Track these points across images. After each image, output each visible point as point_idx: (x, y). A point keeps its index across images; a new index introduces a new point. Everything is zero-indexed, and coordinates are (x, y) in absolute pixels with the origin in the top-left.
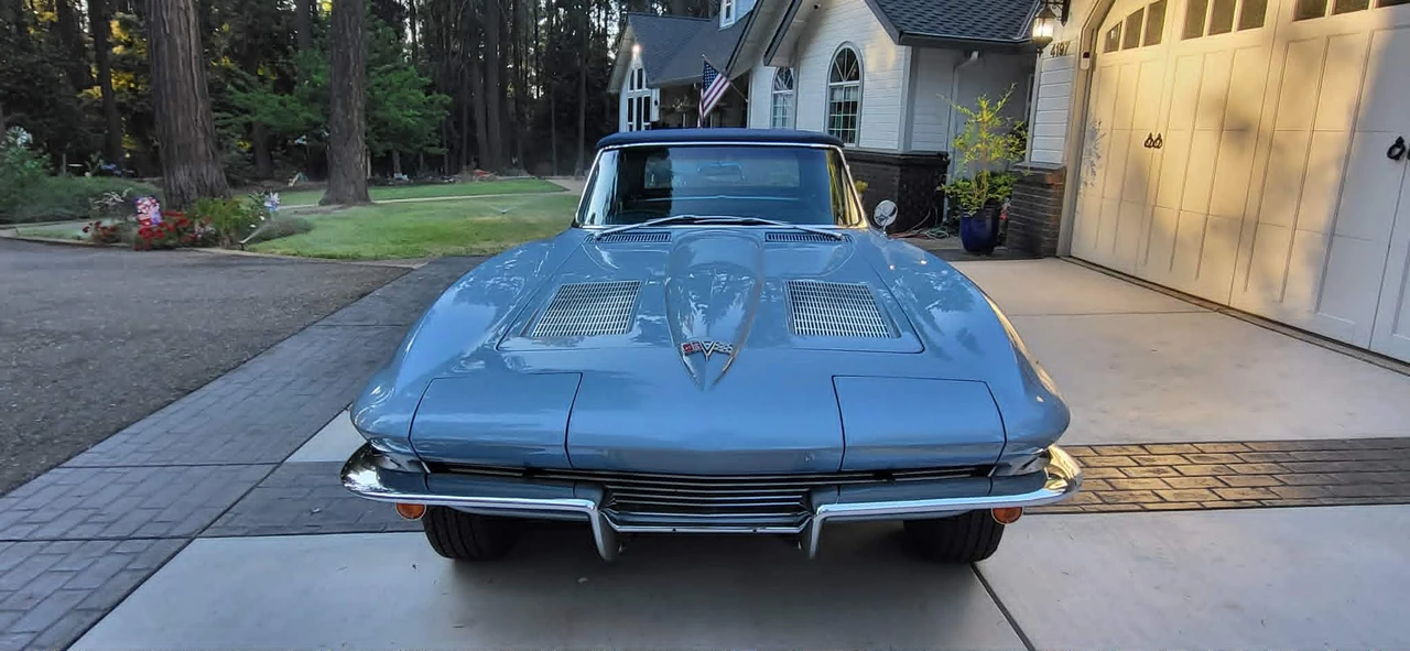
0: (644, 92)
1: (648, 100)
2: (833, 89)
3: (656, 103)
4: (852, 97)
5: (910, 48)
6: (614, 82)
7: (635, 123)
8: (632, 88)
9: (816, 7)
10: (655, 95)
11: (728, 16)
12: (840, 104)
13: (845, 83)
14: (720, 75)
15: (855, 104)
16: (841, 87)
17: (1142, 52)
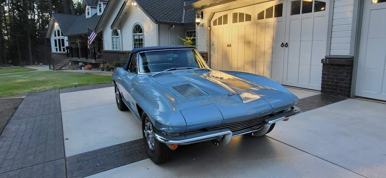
0: (61, 37)
1: (63, 40)
2: (134, 36)
3: (67, 41)
4: (141, 37)
5: (158, 24)
6: (48, 34)
7: (58, 47)
8: (55, 36)
9: (126, 13)
10: (66, 38)
11: (88, 14)
12: (137, 39)
13: (138, 34)
14: (93, 32)
15: (142, 39)
16: (137, 35)
17: (223, 26)
